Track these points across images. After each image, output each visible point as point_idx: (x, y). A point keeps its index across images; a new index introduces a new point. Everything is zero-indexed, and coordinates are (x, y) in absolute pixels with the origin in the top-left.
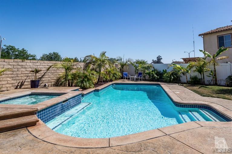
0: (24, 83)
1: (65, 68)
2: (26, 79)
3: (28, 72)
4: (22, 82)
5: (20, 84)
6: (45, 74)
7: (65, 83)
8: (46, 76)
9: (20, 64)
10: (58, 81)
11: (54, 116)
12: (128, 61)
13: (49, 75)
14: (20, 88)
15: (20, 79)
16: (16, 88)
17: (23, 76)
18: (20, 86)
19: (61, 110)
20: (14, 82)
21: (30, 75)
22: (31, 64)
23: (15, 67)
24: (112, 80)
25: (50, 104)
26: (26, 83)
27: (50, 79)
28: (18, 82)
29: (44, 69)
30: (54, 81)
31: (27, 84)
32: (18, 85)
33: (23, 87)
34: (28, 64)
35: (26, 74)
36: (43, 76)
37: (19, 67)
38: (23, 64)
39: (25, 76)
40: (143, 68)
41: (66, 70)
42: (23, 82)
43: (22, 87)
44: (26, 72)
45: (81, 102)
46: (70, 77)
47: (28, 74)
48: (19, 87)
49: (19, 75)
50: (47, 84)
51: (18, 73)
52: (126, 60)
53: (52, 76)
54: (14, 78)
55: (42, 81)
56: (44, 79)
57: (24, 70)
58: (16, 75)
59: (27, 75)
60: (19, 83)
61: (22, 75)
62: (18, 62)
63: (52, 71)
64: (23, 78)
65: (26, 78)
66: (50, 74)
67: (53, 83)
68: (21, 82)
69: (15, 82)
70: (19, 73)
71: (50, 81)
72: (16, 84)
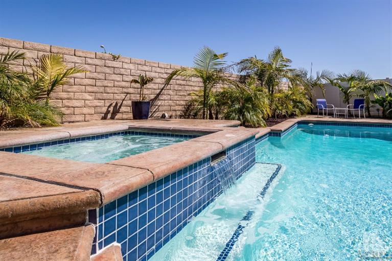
0: (120, 107)
1: (202, 77)
2: (124, 100)
3: (128, 84)
4: (117, 104)
5: (111, 109)
6: (161, 91)
7: (204, 112)
8: (164, 97)
9: (109, 63)
10: (188, 108)
11: (185, 217)
12: (323, 76)
13: (169, 95)
14: (112, 118)
15: (112, 97)
16: (104, 118)
17: (117, 92)
18: (113, 113)
19: (210, 187)
20: (99, 104)
21: (131, 90)
22: (132, 66)
23: (99, 69)
24: (296, 115)
25: (164, 167)
26: (123, 109)
27: (173, 104)
28: (108, 104)
29: (159, 80)
30: (180, 108)
31: (126, 110)
32: (108, 112)
33: (118, 116)
34: (125, 66)
35: (123, 87)
36: (158, 95)
37: (107, 70)
38: (115, 64)
39: (122, 93)
40: (363, 90)
41: (205, 82)
42: (119, 105)
43: (116, 117)
44: (124, 84)
45: (254, 160)
46: (212, 100)
47: (127, 88)
48: (109, 116)
49: (108, 90)
50: (166, 115)
51: (106, 85)
52: (318, 73)
53: (176, 97)
54: (99, 95)
55: (157, 107)
56: (159, 103)
57: (118, 79)
58: (102, 89)
59: (125, 90)
60: (109, 107)
61: (115, 90)
62: (105, 60)
63: (176, 87)
65: (123, 96)
66: (171, 92)
67: (179, 113)
68: (114, 104)
69: (101, 103)
70: (109, 85)
71: (172, 108)
72: (104, 110)
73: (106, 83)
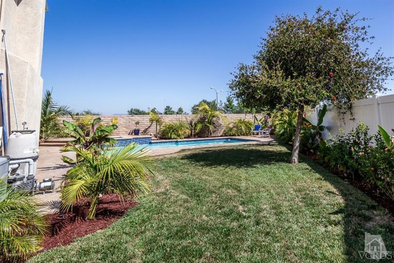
37: (130, 120)
38: (132, 118)
50: (152, 134)
54: (127, 128)
64: (132, 128)
72: (129, 132)
73: (129, 124)
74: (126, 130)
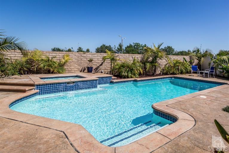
2: (87, 66)
4: (85, 68)
5: (83, 69)
6: (102, 63)
8: (103, 65)
9: (82, 55)
13: (105, 64)
15: (83, 65)
16: (81, 72)
22: (90, 55)
27: (106, 67)
28: (82, 67)
32: (82, 70)
33: (85, 71)
34: (88, 55)
37: (82, 57)
38: (84, 55)
39: (87, 64)
41: (111, 61)
44: (87, 61)
48: (82, 71)
49: (82, 63)
53: (108, 65)
54: (79, 65)
55: (100, 68)
57: (85, 60)
58: (80, 63)
61: (84, 63)
64: (85, 65)
69: (80, 67)
72: (81, 69)
73: (81, 61)
74: (78, 67)
